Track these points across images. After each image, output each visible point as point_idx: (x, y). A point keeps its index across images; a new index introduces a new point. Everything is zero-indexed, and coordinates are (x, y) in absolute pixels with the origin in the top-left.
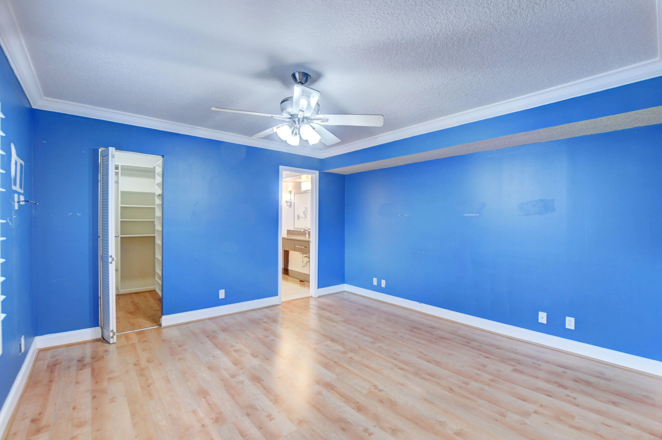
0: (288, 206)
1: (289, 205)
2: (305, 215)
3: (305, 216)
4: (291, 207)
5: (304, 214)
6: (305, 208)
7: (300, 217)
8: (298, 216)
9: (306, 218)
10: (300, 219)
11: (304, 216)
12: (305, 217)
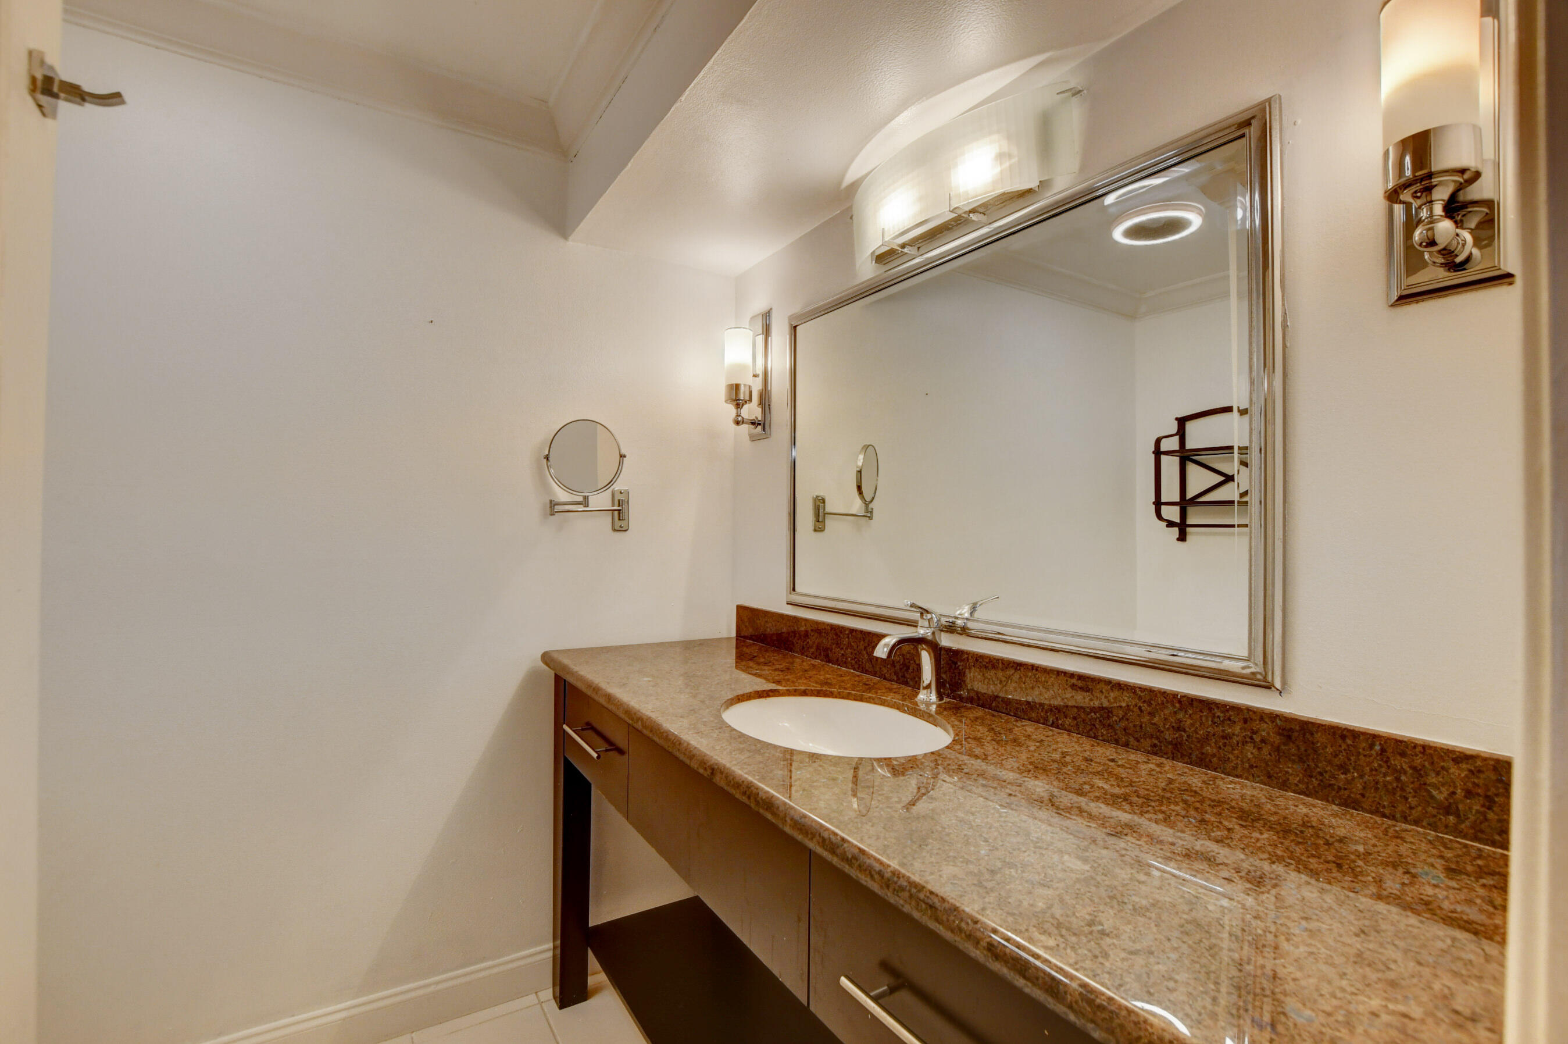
0: (745, 428)
1: (754, 423)
2: (868, 499)
3: (867, 504)
4: (764, 429)
5: (859, 488)
6: (866, 447)
7: (828, 509)
8: (819, 504)
9: (871, 518)
10: (830, 522)
11: (856, 506)
12: (867, 511)
